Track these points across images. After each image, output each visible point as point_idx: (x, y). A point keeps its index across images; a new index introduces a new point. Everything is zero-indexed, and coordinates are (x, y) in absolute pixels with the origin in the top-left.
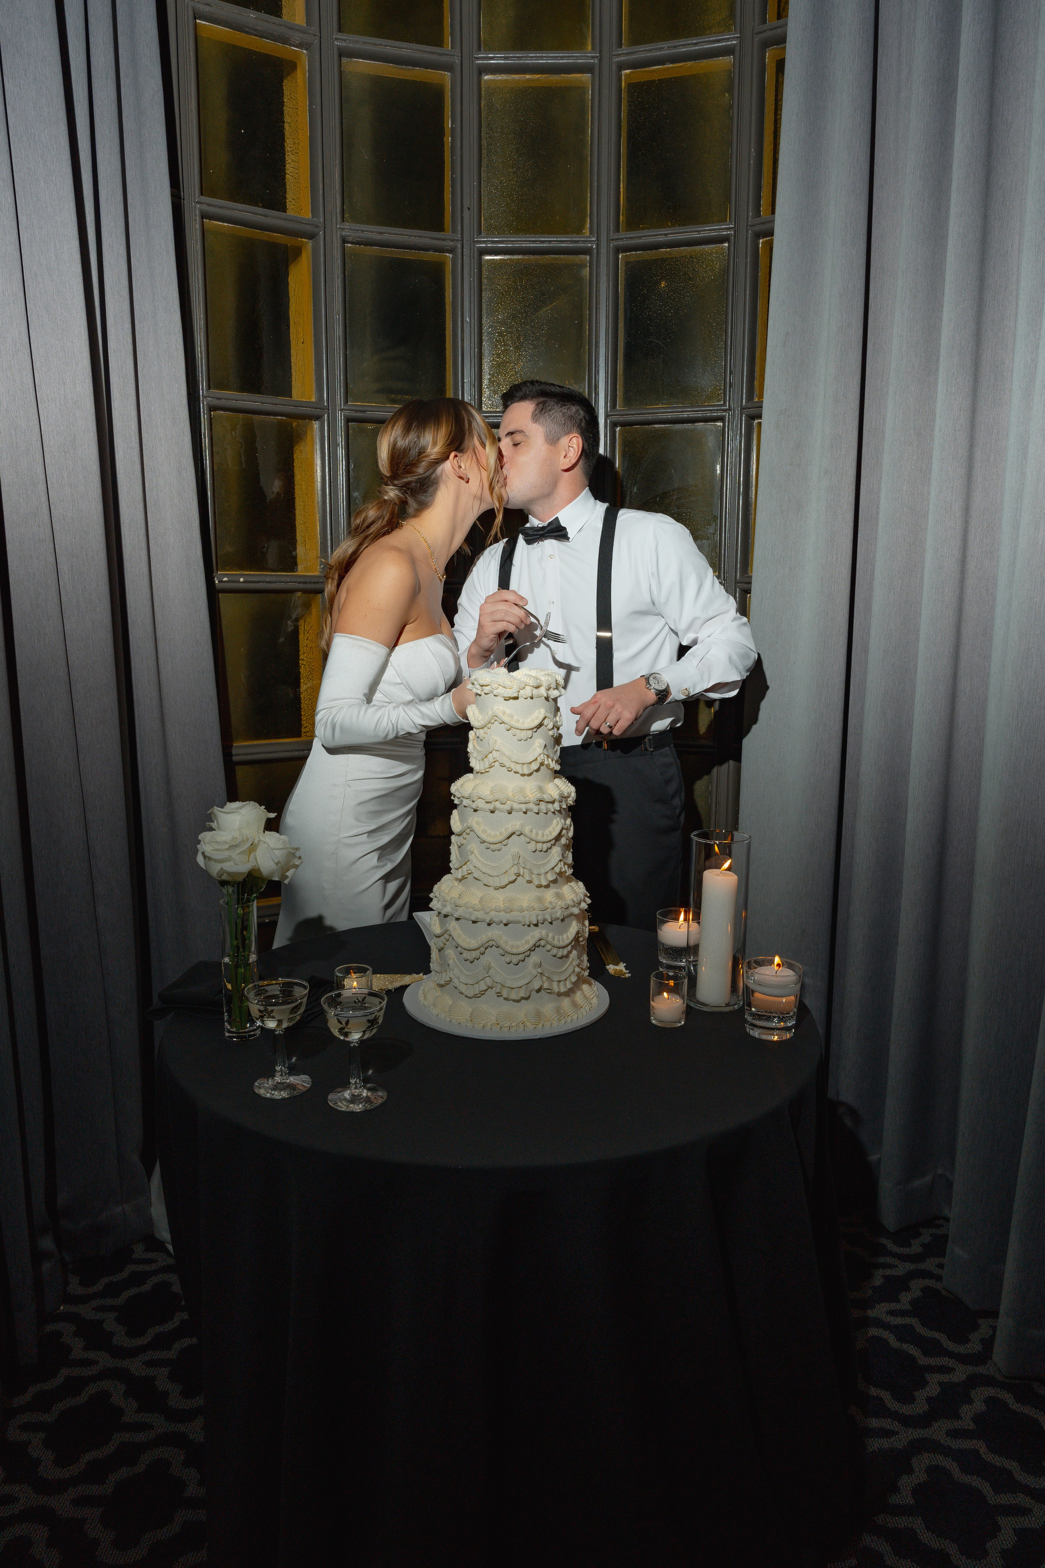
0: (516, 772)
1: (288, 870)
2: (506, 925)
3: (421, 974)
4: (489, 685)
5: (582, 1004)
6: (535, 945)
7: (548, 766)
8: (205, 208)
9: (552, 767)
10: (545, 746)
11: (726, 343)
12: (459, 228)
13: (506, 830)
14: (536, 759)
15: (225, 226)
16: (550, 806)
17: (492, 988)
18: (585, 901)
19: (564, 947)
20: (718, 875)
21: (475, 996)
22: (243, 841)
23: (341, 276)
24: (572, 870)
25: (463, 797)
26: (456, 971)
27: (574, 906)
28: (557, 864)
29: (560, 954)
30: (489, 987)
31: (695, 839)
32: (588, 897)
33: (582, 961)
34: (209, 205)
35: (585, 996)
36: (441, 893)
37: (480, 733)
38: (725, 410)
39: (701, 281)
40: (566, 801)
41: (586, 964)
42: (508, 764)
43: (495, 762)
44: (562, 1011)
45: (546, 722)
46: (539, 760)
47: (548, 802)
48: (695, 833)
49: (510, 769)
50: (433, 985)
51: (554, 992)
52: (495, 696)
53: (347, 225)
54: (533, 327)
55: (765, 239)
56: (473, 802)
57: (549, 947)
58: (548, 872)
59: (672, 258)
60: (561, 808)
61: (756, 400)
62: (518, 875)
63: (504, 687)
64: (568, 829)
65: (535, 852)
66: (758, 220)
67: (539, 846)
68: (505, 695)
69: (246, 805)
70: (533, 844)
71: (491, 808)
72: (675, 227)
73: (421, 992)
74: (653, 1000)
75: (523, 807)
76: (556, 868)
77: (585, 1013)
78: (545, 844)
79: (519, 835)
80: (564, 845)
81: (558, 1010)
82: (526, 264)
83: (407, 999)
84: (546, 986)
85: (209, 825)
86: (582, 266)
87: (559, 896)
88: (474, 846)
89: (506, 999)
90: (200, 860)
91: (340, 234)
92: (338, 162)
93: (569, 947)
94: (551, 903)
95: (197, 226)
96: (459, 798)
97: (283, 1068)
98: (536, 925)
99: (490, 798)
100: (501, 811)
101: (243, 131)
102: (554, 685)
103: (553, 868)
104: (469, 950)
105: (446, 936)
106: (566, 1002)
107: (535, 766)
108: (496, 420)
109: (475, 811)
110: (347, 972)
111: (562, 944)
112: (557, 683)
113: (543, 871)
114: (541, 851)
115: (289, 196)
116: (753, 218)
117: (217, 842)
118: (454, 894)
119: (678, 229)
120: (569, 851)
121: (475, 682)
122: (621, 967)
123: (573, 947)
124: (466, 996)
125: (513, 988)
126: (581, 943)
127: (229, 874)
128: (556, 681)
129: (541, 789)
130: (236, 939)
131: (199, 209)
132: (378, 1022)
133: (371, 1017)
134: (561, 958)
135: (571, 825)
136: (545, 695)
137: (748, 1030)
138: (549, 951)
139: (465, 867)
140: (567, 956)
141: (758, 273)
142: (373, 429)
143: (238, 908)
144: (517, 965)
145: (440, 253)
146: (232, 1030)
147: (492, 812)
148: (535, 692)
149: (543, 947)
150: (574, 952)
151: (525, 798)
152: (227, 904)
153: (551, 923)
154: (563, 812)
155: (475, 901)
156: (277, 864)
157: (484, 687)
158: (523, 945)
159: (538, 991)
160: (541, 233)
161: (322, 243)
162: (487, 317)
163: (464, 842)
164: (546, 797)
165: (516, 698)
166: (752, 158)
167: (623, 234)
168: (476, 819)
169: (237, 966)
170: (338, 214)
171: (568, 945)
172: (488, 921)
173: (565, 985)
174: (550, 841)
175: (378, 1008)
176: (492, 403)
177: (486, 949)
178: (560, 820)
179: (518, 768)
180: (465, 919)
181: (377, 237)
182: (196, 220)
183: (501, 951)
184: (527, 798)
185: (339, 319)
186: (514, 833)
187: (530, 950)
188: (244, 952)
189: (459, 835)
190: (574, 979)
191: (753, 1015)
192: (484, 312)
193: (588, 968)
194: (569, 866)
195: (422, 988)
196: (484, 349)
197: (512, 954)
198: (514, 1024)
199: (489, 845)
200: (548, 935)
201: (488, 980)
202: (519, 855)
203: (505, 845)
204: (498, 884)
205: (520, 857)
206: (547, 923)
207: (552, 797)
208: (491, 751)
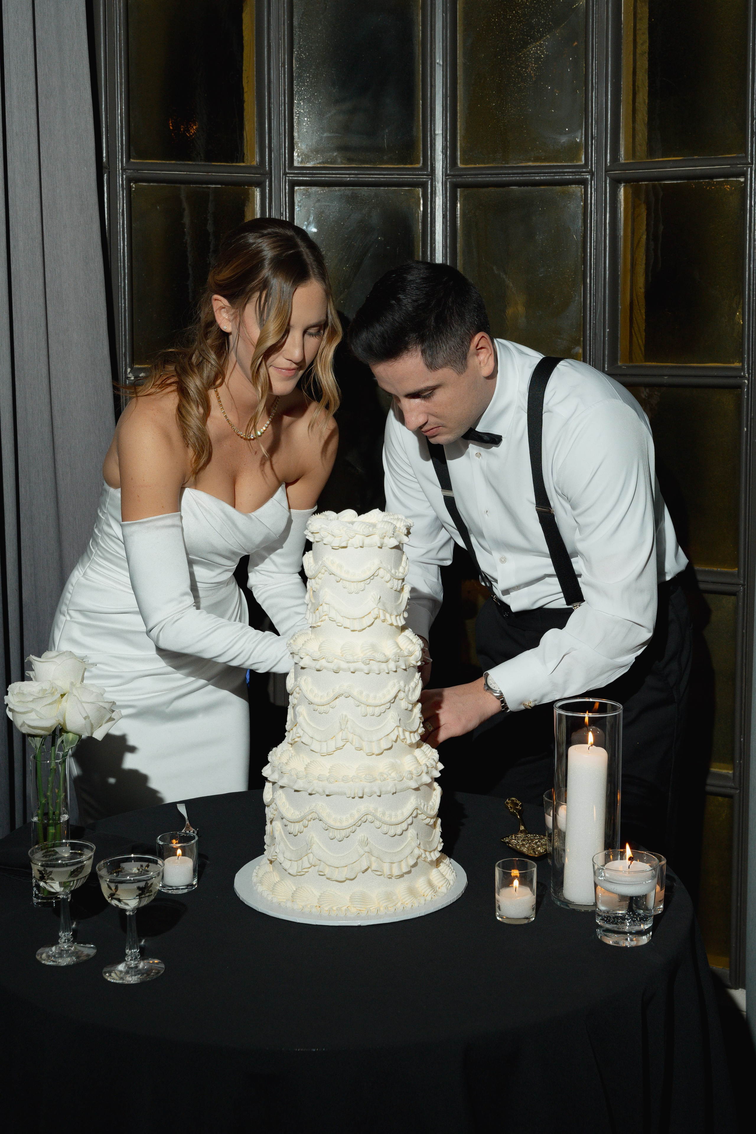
0: (346, 628)
1: (101, 725)
2: (328, 796)
4: (318, 533)
5: (421, 892)
6: (360, 820)
7: (387, 621)
9: (391, 622)
10: (381, 600)
13: (333, 692)
14: (370, 613)
16: (384, 665)
19: (397, 824)
20: (585, 752)
21: (298, 874)
22: (53, 692)
26: (282, 845)
28: (394, 731)
29: (392, 832)
30: (312, 865)
35: (430, 882)
36: (276, 758)
37: (313, 583)
42: (338, 618)
43: (325, 615)
45: (381, 572)
46: (373, 615)
47: (379, 661)
49: (338, 624)
51: (384, 874)
52: (325, 544)
56: (301, 658)
57: (377, 823)
58: (381, 739)
62: (347, 741)
63: (333, 535)
65: (365, 715)
67: (370, 710)
70: (363, 707)
71: (318, 667)
74: (499, 892)
75: (352, 667)
76: (392, 734)
77: (423, 902)
78: (377, 708)
79: (347, 697)
84: (374, 866)
85: (26, 674)
87: (394, 767)
89: (329, 879)
90: (8, 712)
93: (404, 825)
94: (381, 774)
97: (66, 934)
98: (362, 797)
99: (317, 655)
100: (328, 669)
102: (391, 532)
104: (293, 823)
107: (367, 621)
111: (394, 820)
113: (375, 737)
114: (373, 715)
117: (25, 694)
123: (411, 825)
124: (290, 874)
125: (337, 868)
128: (395, 528)
129: (373, 647)
134: (395, 836)
135: (417, 686)
136: (379, 545)
138: (378, 828)
139: (295, 729)
140: (402, 835)
144: (342, 841)
147: (318, 670)
148: (368, 541)
149: (371, 822)
150: (412, 832)
151: (353, 656)
153: (380, 796)
154: (404, 672)
155: (301, 768)
156: (85, 719)
158: (346, 820)
159: (366, 872)
164: (380, 657)
165: (346, 547)
168: (304, 677)
171: (401, 823)
172: (310, 791)
173: (400, 867)
174: (384, 705)
177: (308, 821)
178: (396, 680)
179: (347, 623)
180: (289, 787)
183: (324, 825)
184: (355, 657)
186: (340, 696)
187: (355, 825)
190: (412, 860)
193: (440, 844)
194: (414, 732)
197: (336, 829)
198: (335, 908)
199: (316, 707)
200: (376, 810)
201: (311, 855)
202: (346, 719)
203: (332, 708)
204: (324, 750)
205: (347, 722)
206: (375, 796)
207: (385, 656)
208: (320, 604)
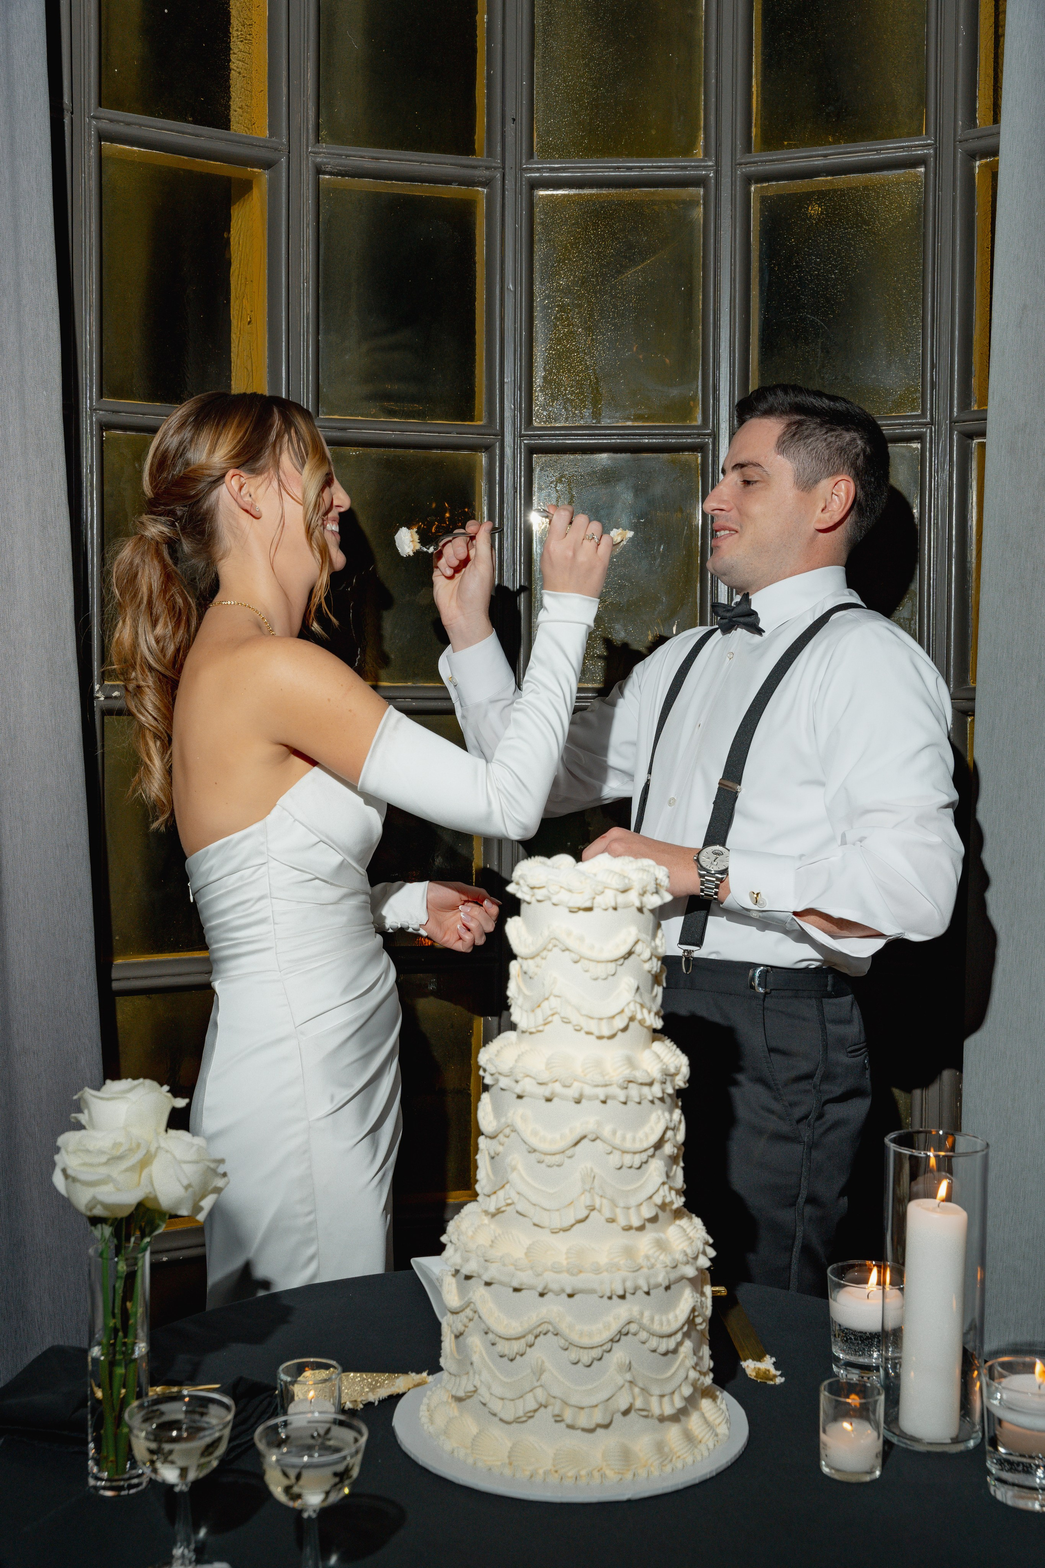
0: (588, 1033)
1: (203, 1197)
2: (571, 1296)
3: (425, 1374)
4: (544, 887)
5: (700, 1437)
6: (620, 1332)
7: (642, 1022)
8: (105, 125)
9: (648, 1023)
10: (638, 989)
11: (924, 320)
12: (499, 149)
13: (570, 1131)
14: (622, 1011)
15: (134, 152)
16: (646, 1090)
17: (546, 1407)
18: (704, 1253)
19: (670, 1336)
20: (933, 1210)
21: (517, 1421)
22: (130, 1150)
23: (312, 224)
24: (683, 1199)
25: (500, 1074)
26: (485, 1375)
27: (687, 1263)
28: (658, 1190)
29: (663, 1348)
30: (541, 1405)
31: (893, 1147)
32: (711, 1245)
33: (701, 1358)
34: (111, 121)
35: (706, 1421)
36: (461, 1237)
37: (529, 965)
38: (925, 425)
39: (882, 225)
40: (672, 1081)
41: (708, 1363)
42: (575, 1018)
43: (553, 1015)
44: (666, 1449)
45: (640, 947)
46: (628, 1013)
47: (642, 1084)
48: (893, 1135)
49: (577, 1028)
50: (445, 1397)
51: (652, 1416)
52: (554, 905)
53: (323, 147)
54: (614, 297)
55: (984, 161)
56: (517, 1082)
57: (643, 1335)
58: (641, 1204)
59: (835, 191)
60: (663, 1092)
61: (975, 408)
62: (592, 1209)
63: (570, 891)
64: (675, 1129)
65: (620, 1168)
66: (972, 133)
67: (627, 1159)
68: (571, 904)
69: (139, 1085)
70: (617, 1155)
71: (548, 1094)
72: (840, 143)
73: (423, 1408)
74: (824, 1432)
75: (601, 1093)
76: (655, 1196)
77: (706, 1453)
78: (637, 1156)
79: (594, 1140)
80: (670, 1157)
81: (660, 1447)
82: (604, 202)
83: (400, 1421)
84: (638, 1404)
85: (75, 1118)
86: (691, 204)
87: (661, 1245)
88: (517, 1159)
89: (571, 1427)
90: (58, 1180)
91: (313, 162)
92: (311, 54)
93: (679, 1336)
94: (647, 1257)
95: (92, 153)
96: (492, 1075)
97: (186, 1552)
98: (622, 1297)
99: (545, 1076)
100: (563, 1098)
101: (166, 11)
102: (651, 887)
103: (651, 1197)
104: (508, 1339)
105: (468, 1312)
106: (673, 1433)
107: (620, 1023)
108: (554, 441)
109: (520, 1097)
110: (300, 1369)
111: (667, 1330)
112: (657, 884)
113: (633, 1202)
114: (631, 1167)
115: (236, 103)
116: (962, 131)
117: (88, 1151)
118: (483, 1239)
119: (843, 147)
120: (678, 1164)
121: (521, 882)
122: (768, 1364)
123: (687, 1335)
124: (501, 1420)
125: (582, 1408)
126: (699, 1328)
127: (106, 1206)
128: (656, 879)
129: (630, 1062)
130: (114, 1316)
131: (95, 126)
132: (351, 1477)
133: (340, 1468)
134: (665, 1354)
135: (680, 1121)
136: (638, 904)
137: (992, 1489)
138: (644, 1343)
139: (501, 1193)
140: (675, 1351)
141: (973, 212)
142: (357, 456)
143: (117, 1263)
144: (589, 1366)
145: (468, 186)
146: (100, 1475)
147: (549, 1100)
148: (621, 899)
149: (635, 1334)
151: (603, 1076)
152: (101, 1255)
153: (648, 1293)
154: (668, 1100)
155: (519, 1254)
156: (187, 1188)
157: (536, 891)
158: (600, 1331)
159: (626, 1413)
160: (627, 156)
161: (284, 174)
162: (540, 283)
163: (500, 1149)
164: (640, 1076)
165: (590, 909)
166: (961, 39)
167: (757, 156)
168: (520, 1111)
169: (112, 1364)
170: (310, 131)
171: (675, 1333)
172: (540, 1289)
173: (672, 1401)
174: (645, 1150)
175: (353, 1449)
176: (549, 415)
177: (536, 1337)
178: (663, 1114)
179: (593, 1026)
180: (501, 1283)
181: (368, 164)
182: (90, 144)
183: (562, 1342)
184: (607, 1078)
185: (308, 288)
186: (584, 1137)
187: (612, 1340)
188: (125, 1336)
189: (492, 1137)
190: (687, 1391)
191: (1002, 1463)
192: (537, 275)
193: (712, 1370)
194: (678, 1192)
195: (425, 1400)
196: (536, 332)
197: (581, 1348)
198: (583, 1473)
199: (542, 1157)
200: (642, 1314)
201: (539, 1392)
202: (593, 1175)
203: (570, 1157)
204: (557, 1224)
205: (594, 1177)
206: (640, 1293)
207: (648, 1074)
208: (546, 996)
